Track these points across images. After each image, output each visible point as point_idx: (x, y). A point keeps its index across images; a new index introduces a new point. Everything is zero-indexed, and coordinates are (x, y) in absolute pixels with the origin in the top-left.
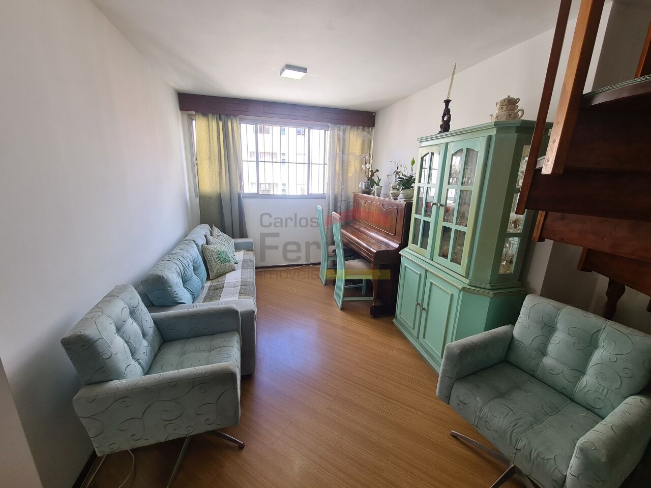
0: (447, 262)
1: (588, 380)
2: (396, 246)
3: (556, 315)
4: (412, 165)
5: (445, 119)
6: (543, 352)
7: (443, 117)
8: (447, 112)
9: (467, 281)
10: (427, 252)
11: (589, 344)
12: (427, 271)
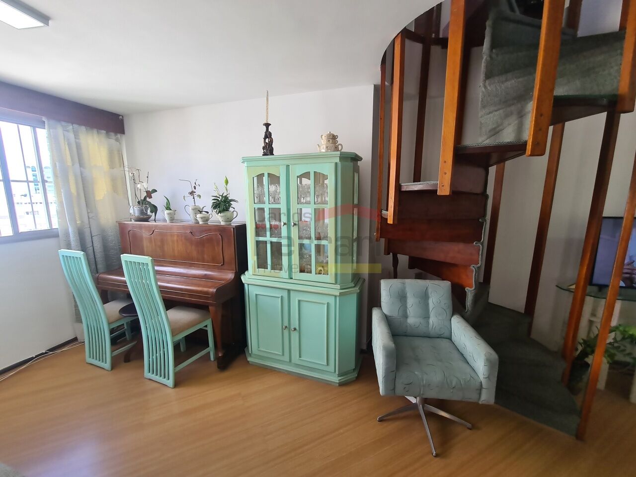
0: (312, 276)
1: (433, 320)
2: (230, 276)
3: (405, 288)
4: (227, 185)
5: (267, 140)
6: (406, 316)
7: (265, 139)
8: (268, 135)
9: (338, 287)
10: (284, 274)
11: (424, 297)
12: (289, 291)
